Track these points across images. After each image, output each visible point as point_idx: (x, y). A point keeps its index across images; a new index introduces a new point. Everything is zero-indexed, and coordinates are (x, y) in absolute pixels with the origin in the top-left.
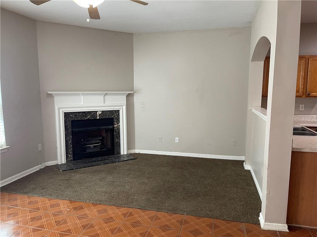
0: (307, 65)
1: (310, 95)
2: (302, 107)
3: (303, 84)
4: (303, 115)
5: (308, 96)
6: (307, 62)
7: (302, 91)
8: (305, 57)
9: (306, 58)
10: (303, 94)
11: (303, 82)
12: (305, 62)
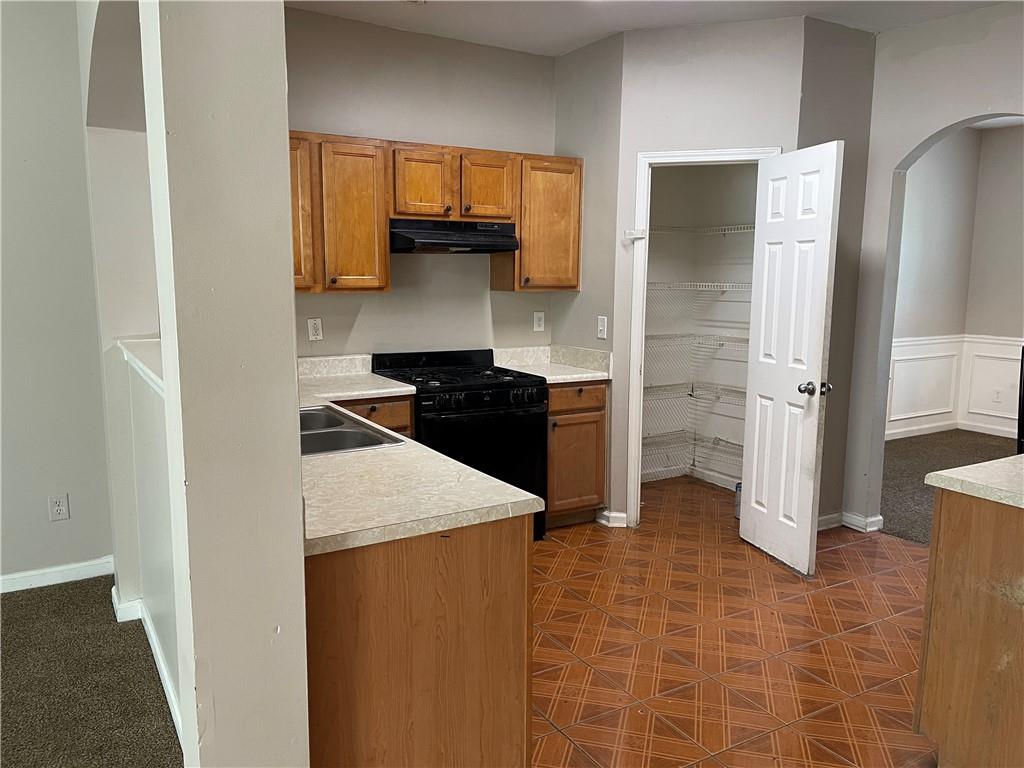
0: (316, 170)
1: (337, 285)
2: (316, 330)
3: (309, 240)
4: (322, 359)
5: (330, 289)
6: (316, 159)
7: (308, 267)
8: (306, 140)
9: (310, 143)
10: (315, 281)
11: (310, 233)
12: (311, 158)
